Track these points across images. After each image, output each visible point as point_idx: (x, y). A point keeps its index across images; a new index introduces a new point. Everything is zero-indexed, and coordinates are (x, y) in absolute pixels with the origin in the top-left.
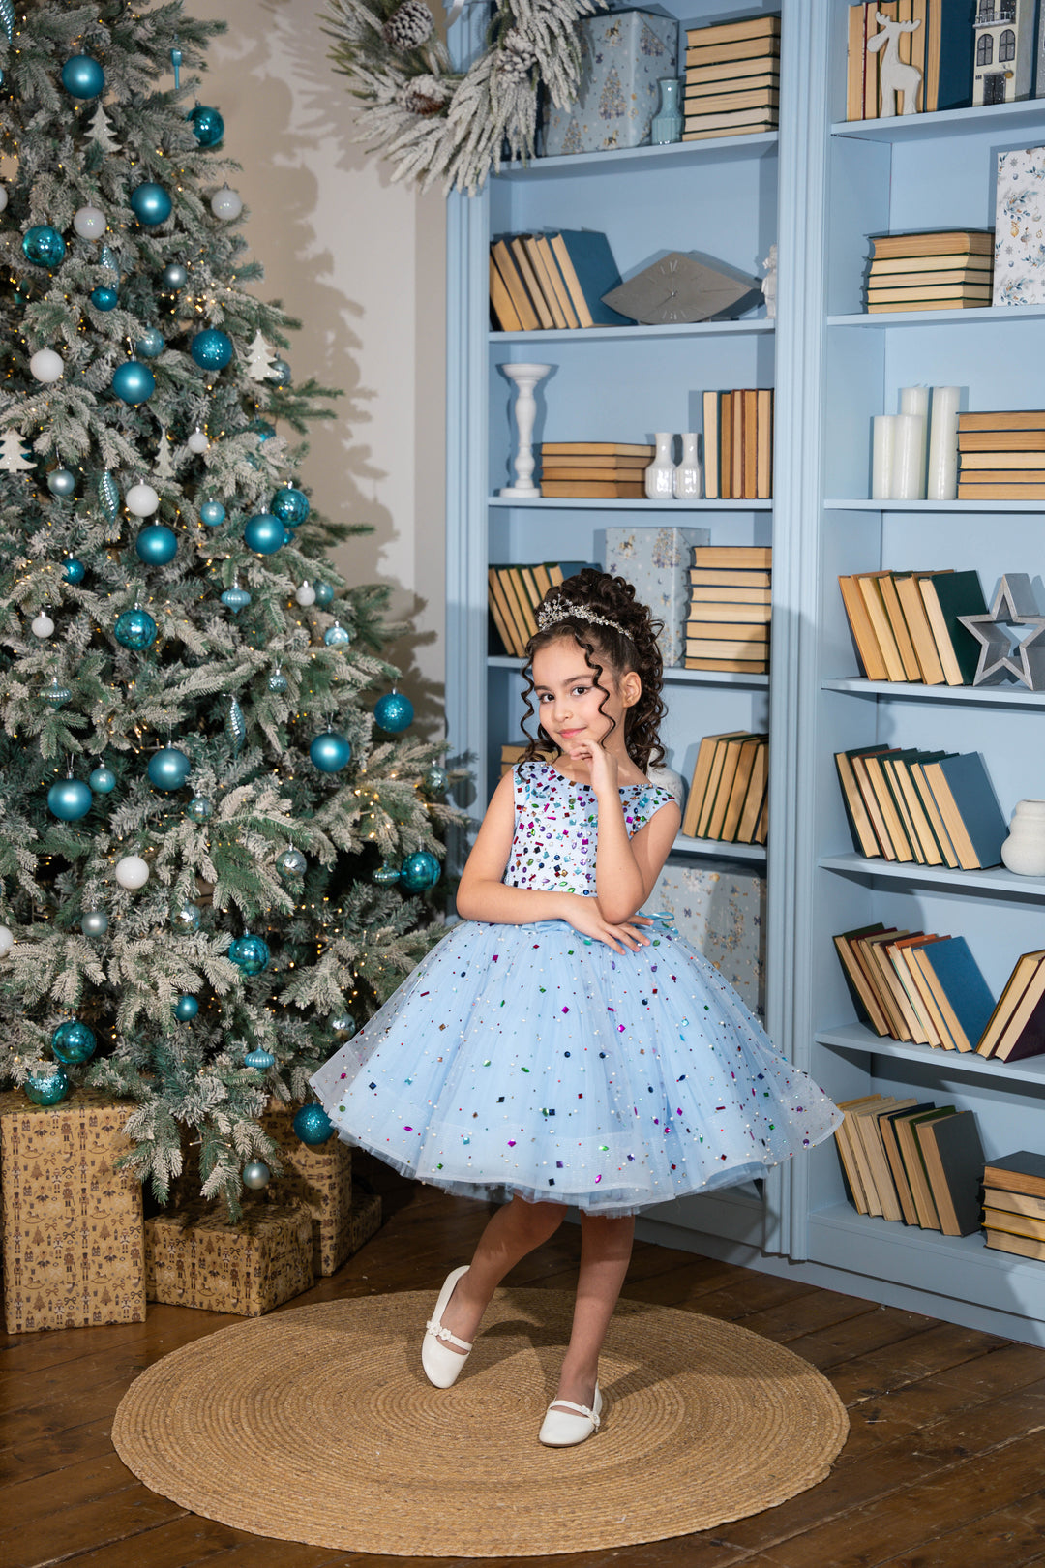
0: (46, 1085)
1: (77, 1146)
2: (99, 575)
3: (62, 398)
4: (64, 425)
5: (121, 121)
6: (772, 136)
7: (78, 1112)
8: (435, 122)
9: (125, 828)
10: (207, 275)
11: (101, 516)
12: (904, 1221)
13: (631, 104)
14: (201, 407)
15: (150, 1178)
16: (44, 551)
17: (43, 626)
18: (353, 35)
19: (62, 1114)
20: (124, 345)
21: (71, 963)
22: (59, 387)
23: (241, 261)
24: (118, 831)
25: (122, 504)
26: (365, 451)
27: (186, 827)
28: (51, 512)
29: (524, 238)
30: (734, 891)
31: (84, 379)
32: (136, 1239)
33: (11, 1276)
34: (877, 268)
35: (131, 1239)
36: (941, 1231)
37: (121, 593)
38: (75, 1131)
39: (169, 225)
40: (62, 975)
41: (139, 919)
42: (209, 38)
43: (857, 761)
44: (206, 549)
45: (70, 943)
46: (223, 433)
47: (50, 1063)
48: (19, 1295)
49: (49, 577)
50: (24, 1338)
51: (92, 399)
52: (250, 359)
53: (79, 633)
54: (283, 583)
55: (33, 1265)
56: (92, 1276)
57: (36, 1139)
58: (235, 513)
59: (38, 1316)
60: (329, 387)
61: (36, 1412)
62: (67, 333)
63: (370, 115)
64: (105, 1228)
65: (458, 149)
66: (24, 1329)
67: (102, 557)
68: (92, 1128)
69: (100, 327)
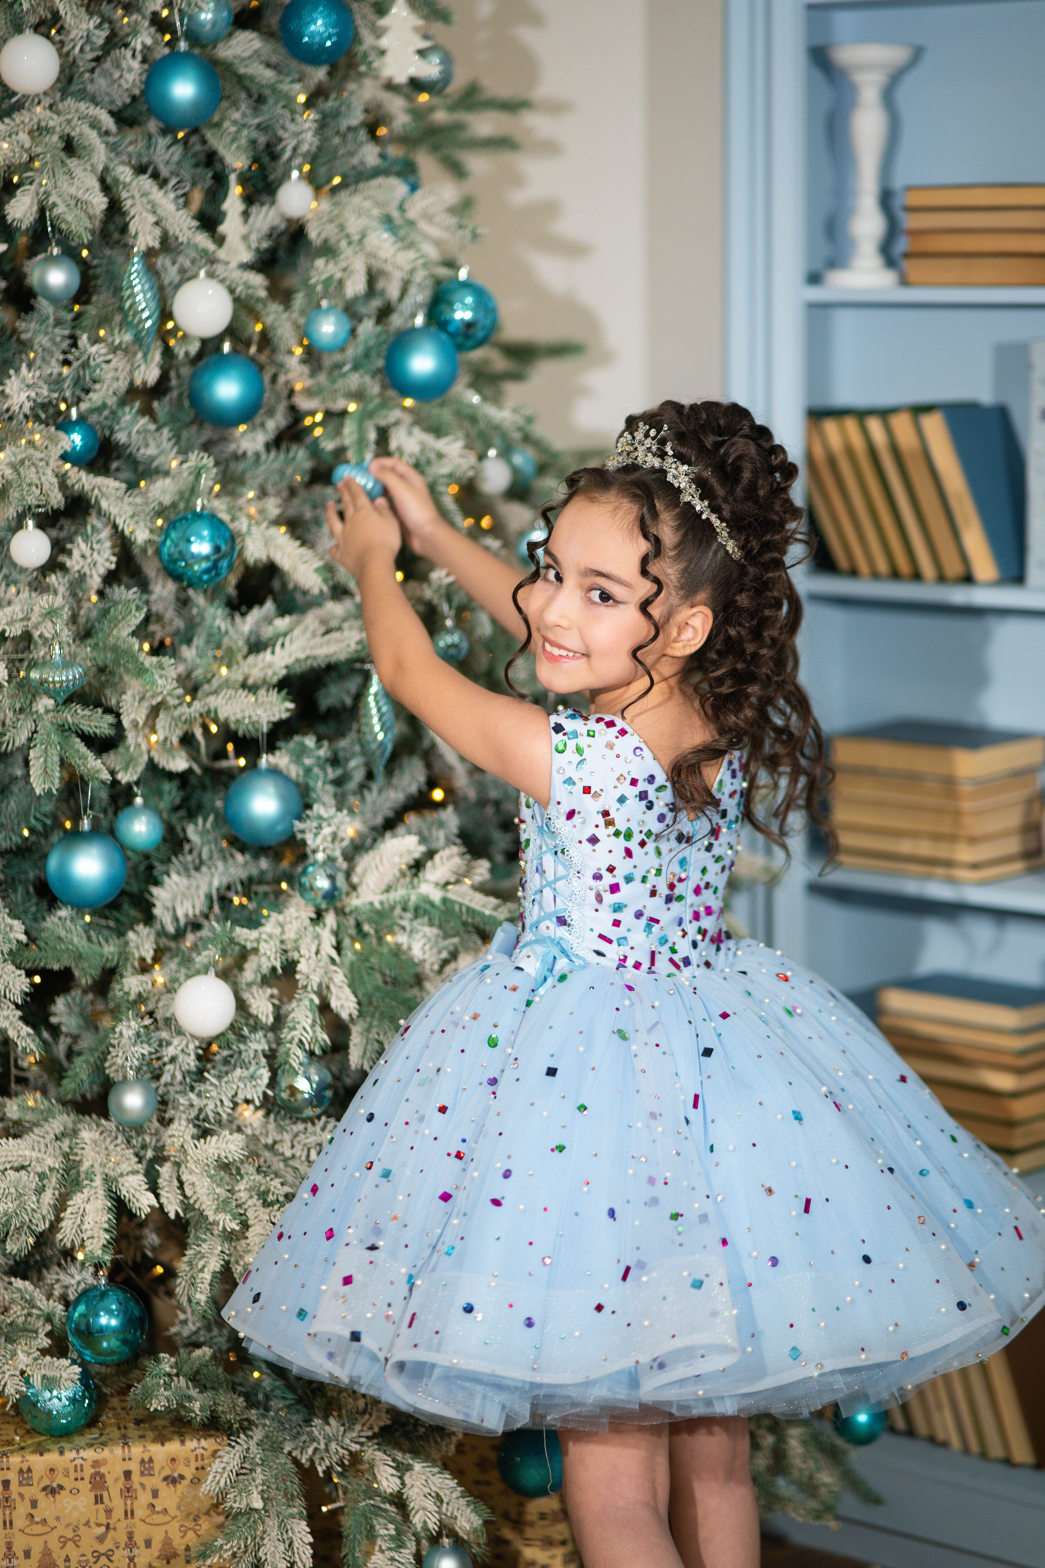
0: (57, 1401)
1: (118, 1513)
2: (126, 446)
3: (54, 121)
4: (60, 172)
7: (118, 1451)
9: (180, 913)
11: (128, 337)
14: (302, 132)
16: (27, 405)
17: (30, 546)
19: (89, 1454)
20: (160, 25)
21: (90, 1178)
22: (47, 101)
24: (167, 920)
26: (551, 209)
27: (297, 914)
28: (35, 333)
31: (90, 88)
37: (168, 481)
38: (115, 1486)
40: (77, 1201)
41: (212, 1091)
44: (309, 392)
45: (88, 1134)
46: (337, 180)
47: (65, 1362)
49: (38, 455)
51: (108, 122)
52: (384, 42)
53: (92, 555)
54: (454, 451)
57: (44, 1501)
58: (367, 327)
60: (503, 95)
67: (128, 415)
68: (144, 1480)
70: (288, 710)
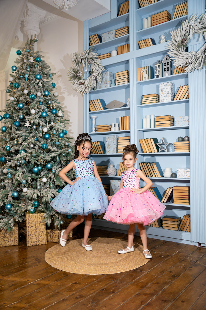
0: (32, 210)
1: (37, 219)
2: (39, 140)
4: (35, 120)
5: (43, 83)
6: (128, 84)
7: (37, 214)
8: (83, 85)
9: (43, 175)
10: (54, 102)
11: (40, 132)
12: (151, 226)
13: (108, 82)
14: (53, 118)
15: (47, 223)
16: (32, 136)
17: (32, 146)
18: (72, 75)
19: (35, 214)
21: (35, 193)
22: (34, 115)
23: (58, 102)
24: (41, 175)
25: (43, 131)
26: (71, 130)
27: (51, 174)
29: (94, 100)
31: (38, 114)
32: (45, 232)
33: (28, 238)
34: (143, 99)
36: (156, 227)
38: (37, 217)
39: (49, 96)
40: (34, 195)
41: (45, 186)
42: (54, 75)
43: (143, 164)
44: (53, 138)
45: (35, 190)
46: (55, 123)
47: (33, 207)
48: (29, 241)
49: (33, 140)
51: (39, 117)
52: (59, 113)
53: (37, 147)
54: (64, 142)
55: (31, 236)
56: (39, 238)
57: (31, 218)
58: (57, 132)
59: (31, 244)
60: (68, 120)
61: (33, 257)
62: (35, 108)
63: (73, 85)
64: (41, 231)
65: (86, 88)
66: (29, 246)
67: (39, 138)
68: (39, 216)
69: (40, 108)
70: (51, 159)
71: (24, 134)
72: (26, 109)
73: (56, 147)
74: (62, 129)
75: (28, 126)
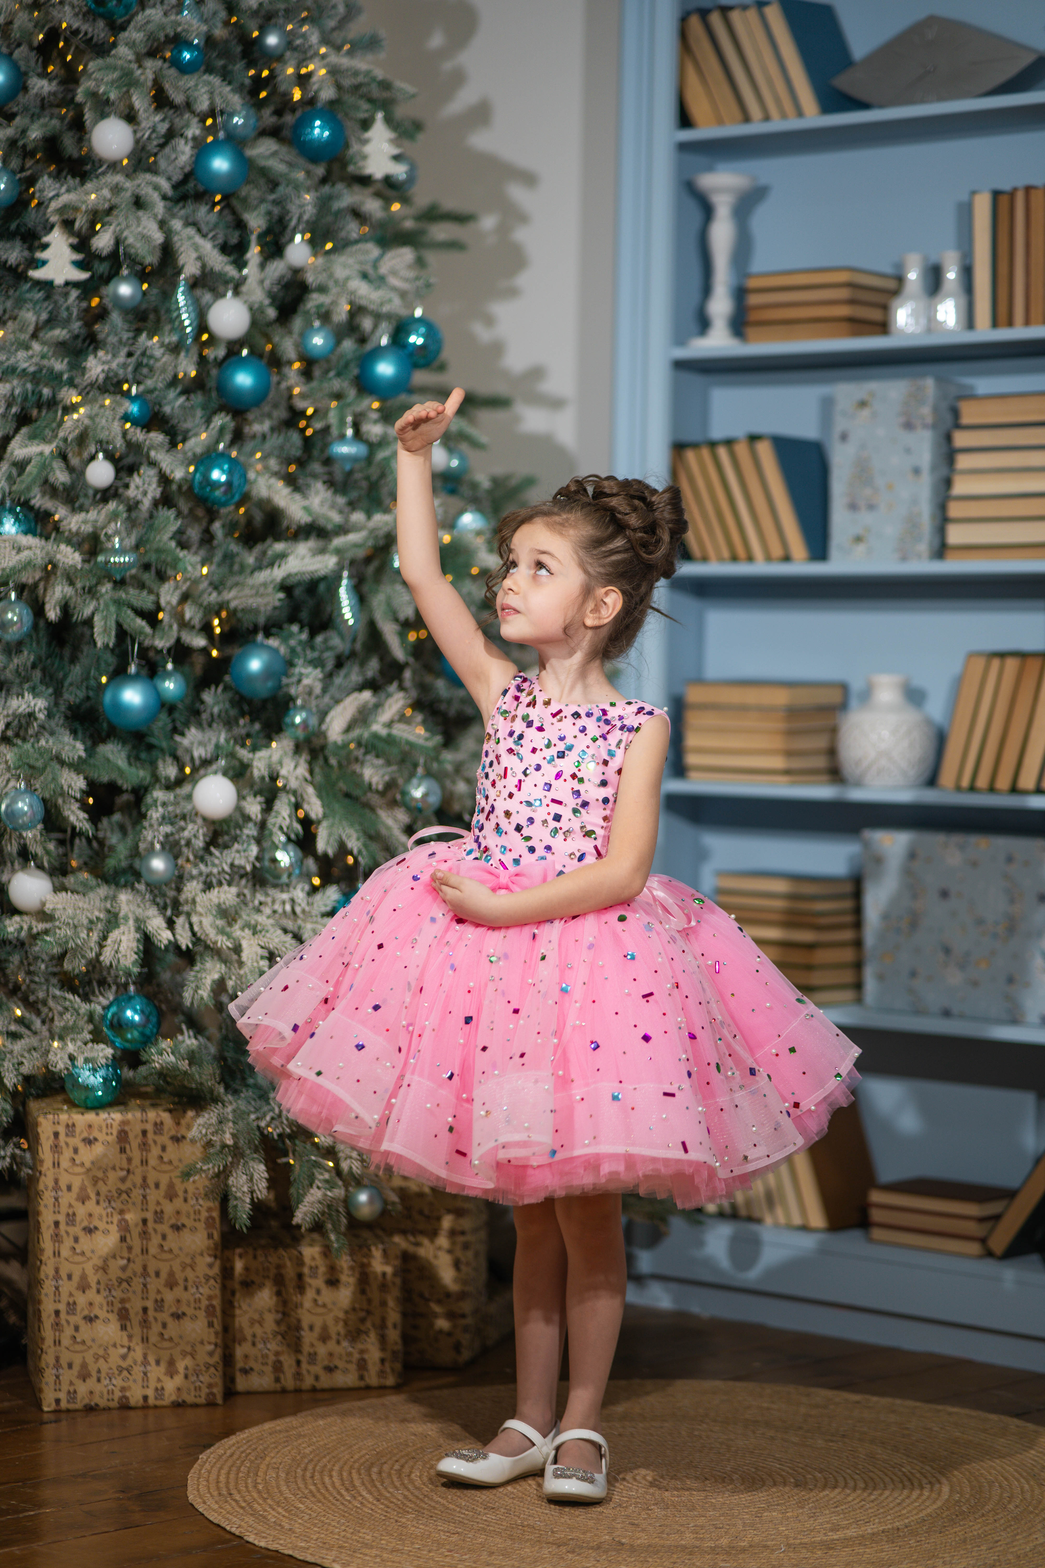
1: (136, 1161)
2: (170, 417)
3: (128, 185)
4: (130, 218)
7: (138, 1115)
9: (196, 754)
10: (314, 39)
11: (174, 340)
14: (305, 204)
15: (225, 1203)
16: (101, 378)
17: (101, 473)
19: (116, 1117)
21: (126, 918)
22: (124, 170)
23: (357, 28)
24: (186, 759)
25: (203, 328)
27: (281, 748)
28: (108, 334)
29: (725, 10)
30: (1010, 859)
31: (154, 166)
32: (210, 1291)
33: (48, 1333)
35: (205, 1290)
38: (135, 1142)
40: (115, 934)
41: (217, 861)
44: (304, 396)
45: (124, 897)
46: (330, 246)
47: (102, 1046)
48: (57, 1359)
49: (107, 413)
50: (63, 1416)
52: (368, 149)
53: (143, 488)
55: (76, 1319)
56: (153, 1338)
57: (83, 1149)
58: (348, 346)
59: (82, 1389)
62: (136, 100)
64: (171, 1274)
66: (64, 1405)
67: (172, 394)
68: (156, 1138)
69: (178, 98)
70: (280, 600)
71: (21, 354)
72: (44, 104)
73: (330, 483)
74: (395, 305)
75: (59, 281)
